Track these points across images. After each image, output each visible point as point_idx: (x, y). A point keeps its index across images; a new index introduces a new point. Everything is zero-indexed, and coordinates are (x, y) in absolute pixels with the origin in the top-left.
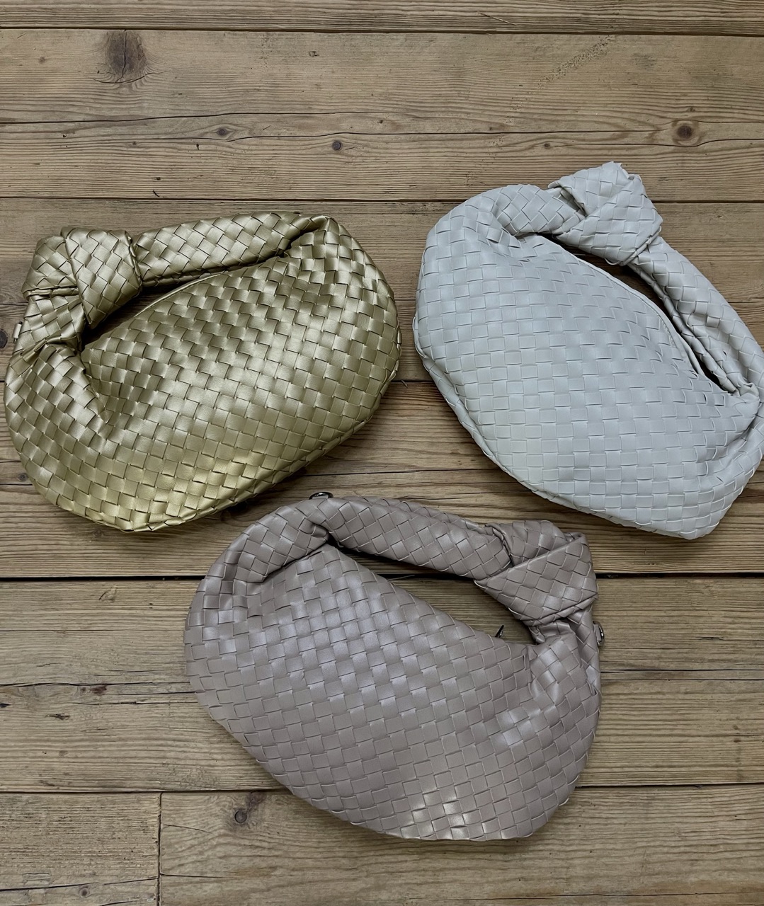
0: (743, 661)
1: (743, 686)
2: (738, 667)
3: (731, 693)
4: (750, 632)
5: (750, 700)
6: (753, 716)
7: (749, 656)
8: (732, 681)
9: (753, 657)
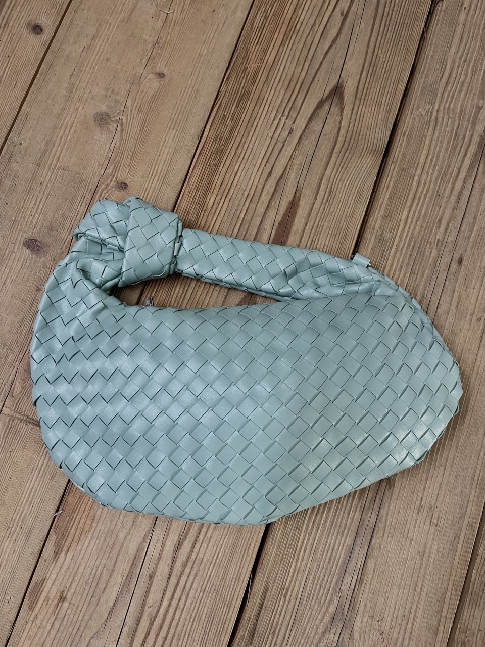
0: (425, 290)
1: (446, 298)
2: (429, 296)
3: (449, 312)
4: (402, 273)
5: (460, 297)
6: (473, 300)
7: (423, 283)
8: (439, 306)
9: (424, 280)
